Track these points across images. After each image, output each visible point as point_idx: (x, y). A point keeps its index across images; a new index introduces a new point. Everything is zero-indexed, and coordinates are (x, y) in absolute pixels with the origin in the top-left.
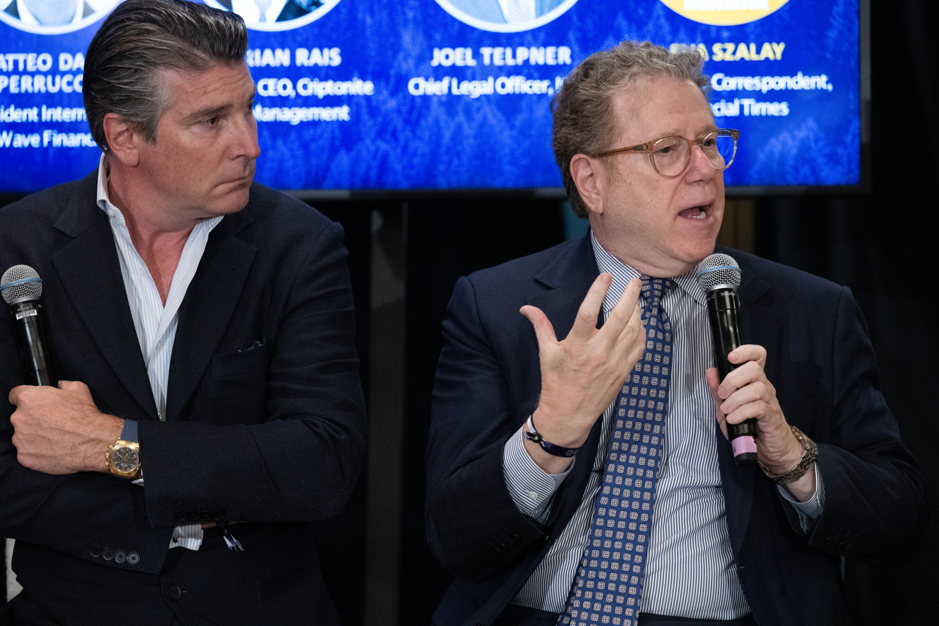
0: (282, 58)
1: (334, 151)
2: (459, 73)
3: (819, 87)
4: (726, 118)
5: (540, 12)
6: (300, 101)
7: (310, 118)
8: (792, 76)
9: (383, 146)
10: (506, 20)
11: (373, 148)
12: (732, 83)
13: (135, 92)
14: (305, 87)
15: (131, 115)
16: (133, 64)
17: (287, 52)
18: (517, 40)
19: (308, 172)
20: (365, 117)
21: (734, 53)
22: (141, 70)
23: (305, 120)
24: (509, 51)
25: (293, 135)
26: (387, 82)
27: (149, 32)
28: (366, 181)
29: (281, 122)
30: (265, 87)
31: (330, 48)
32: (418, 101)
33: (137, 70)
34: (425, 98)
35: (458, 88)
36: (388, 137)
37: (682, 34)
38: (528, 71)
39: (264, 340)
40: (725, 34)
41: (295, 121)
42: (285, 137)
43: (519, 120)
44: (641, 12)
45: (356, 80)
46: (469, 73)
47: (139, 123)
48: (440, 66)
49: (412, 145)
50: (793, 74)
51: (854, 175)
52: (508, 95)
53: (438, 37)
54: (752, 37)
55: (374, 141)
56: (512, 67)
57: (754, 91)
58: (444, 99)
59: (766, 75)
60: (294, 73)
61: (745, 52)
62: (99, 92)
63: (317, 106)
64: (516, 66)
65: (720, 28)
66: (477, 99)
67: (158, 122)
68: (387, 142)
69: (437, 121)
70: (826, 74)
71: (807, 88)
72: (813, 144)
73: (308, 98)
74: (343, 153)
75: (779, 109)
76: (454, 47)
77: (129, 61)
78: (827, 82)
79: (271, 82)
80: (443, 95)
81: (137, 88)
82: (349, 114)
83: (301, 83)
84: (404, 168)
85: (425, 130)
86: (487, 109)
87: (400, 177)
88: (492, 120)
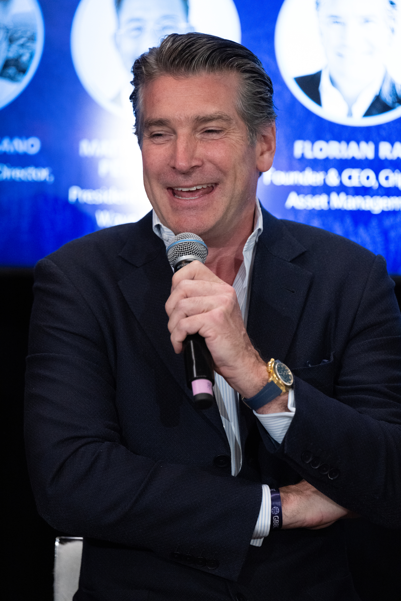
0: (366, 150)
6: (382, 191)
7: (391, 208)
14: (387, 178)
17: (372, 145)
23: (386, 210)
29: (364, 211)
30: (350, 178)
41: (377, 210)
42: (366, 224)
60: (377, 164)
63: (398, 196)
73: (389, 188)
79: (355, 173)
83: (383, 174)
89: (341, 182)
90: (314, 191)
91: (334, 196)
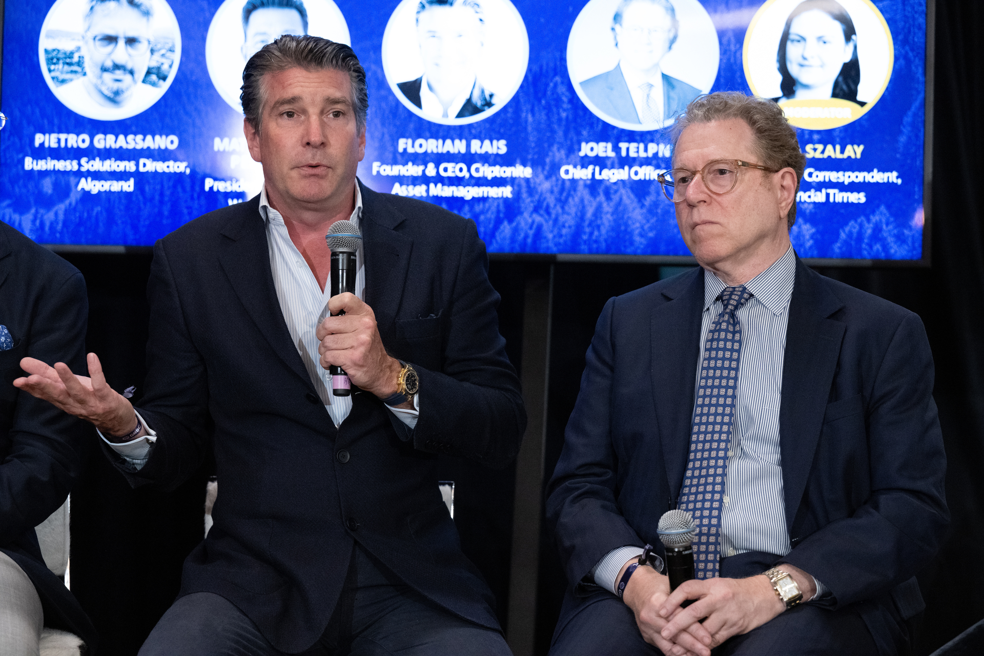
0: (459, 146)
1: (498, 222)
2: (600, 162)
3: (890, 181)
4: (814, 203)
6: (473, 181)
7: (480, 195)
8: (869, 172)
9: (538, 219)
10: (641, 122)
11: (530, 221)
12: (820, 176)
14: (477, 170)
17: (464, 142)
18: (649, 137)
20: (524, 195)
21: (823, 152)
23: (476, 196)
24: (642, 146)
25: (466, 208)
26: (543, 169)
28: (523, 246)
29: (457, 197)
30: (446, 170)
31: (498, 140)
32: (568, 184)
34: (574, 181)
35: (600, 174)
36: (542, 212)
38: (657, 162)
40: (816, 137)
41: (468, 197)
43: (648, 201)
45: (518, 166)
46: (609, 163)
48: (586, 156)
49: (562, 219)
50: (870, 170)
51: (917, 253)
52: (640, 180)
53: (585, 133)
54: (838, 140)
55: (531, 215)
56: (644, 158)
57: (838, 183)
58: (589, 182)
59: (848, 170)
60: (469, 159)
61: (831, 152)
63: (487, 186)
64: (647, 158)
65: (812, 132)
66: (615, 183)
68: (541, 216)
69: (582, 200)
70: (896, 171)
71: (881, 181)
72: (884, 227)
73: (479, 178)
74: (506, 223)
75: (858, 198)
76: (597, 142)
78: (897, 178)
79: (450, 166)
80: (587, 179)
82: (512, 192)
83: (474, 167)
84: (554, 237)
85: (572, 207)
86: (623, 191)
87: (551, 244)
88: (626, 200)
89: (438, 172)
90: (414, 181)
91: (432, 185)
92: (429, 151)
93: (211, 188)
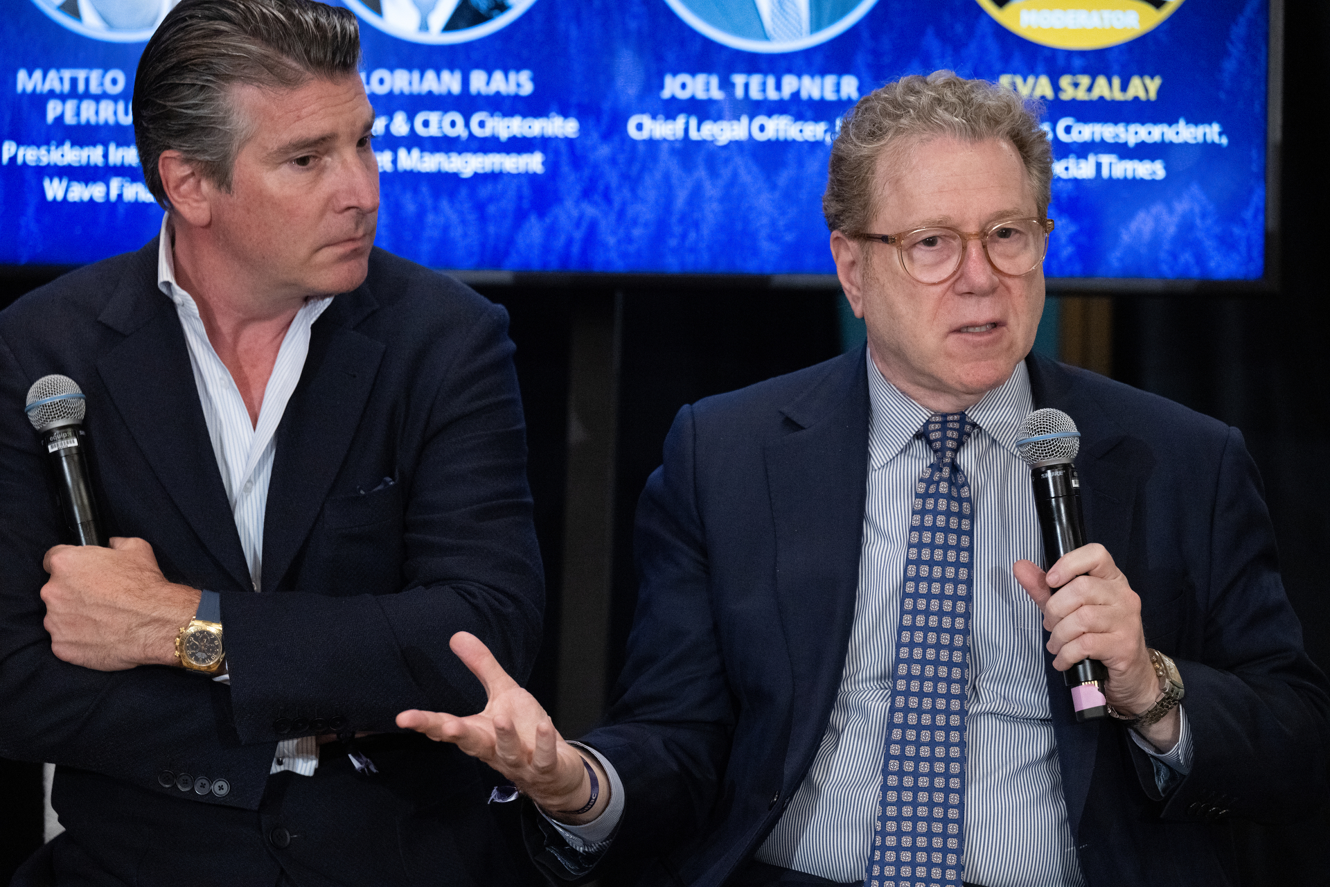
0: (450, 82)
1: (520, 216)
2: (701, 109)
3: (1209, 140)
4: (1076, 181)
5: (816, 25)
6: (474, 145)
7: (488, 169)
8: (1170, 124)
9: (590, 211)
10: (768, 35)
11: (575, 213)
12: (1085, 132)
13: (201, 118)
14: (482, 124)
15: (197, 151)
16: (197, 79)
17: (458, 76)
18: (783, 64)
19: (483, 245)
20: (565, 168)
21: (1090, 89)
22: (209, 87)
23: (480, 171)
24: (771, 81)
25: (464, 192)
26: (598, 120)
27: (218, 33)
28: (565, 259)
29: (447, 173)
30: (426, 124)
31: (518, 70)
32: (641, 148)
33: (203, 86)
34: (652, 143)
35: (699, 130)
36: (597, 198)
37: (1017, 61)
38: (798, 108)
39: (397, 474)
40: (1077, 62)
41: (467, 173)
42: (452, 196)
43: (784, 178)
44: (959, 28)
45: (554, 117)
46: (714, 110)
47: (207, 162)
48: (673, 98)
49: (631, 211)
50: (1172, 121)
51: (1255, 268)
52: (769, 141)
53: (671, 57)
54: (1116, 67)
55: (577, 202)
56: (775, 102)
57: (1116, 144)
58: (677, 145)
59: (1134, 122)
60: (466, 103)
61: (1104, 89)
62: (153, 120)
63: (499, 151)
64: (781, 101)
65: (1070, 54)
66: (725, 147)
67: (234, 160)
68: (595, 204)
69: (667, 177)
70: (1219, 122)
71: (1192, 141)
72: (1198, 222)
73: (485, 140)
74: (533, 218)
75: (1151, 170)
76: (693, 72)
77: (193, 75)
78: (1220, 134)
79: (434, 117)
80: (676, 140)
81: (202, 112)
82: (543, 163)
83: (475, 119)
84: (619, 242)
85: (650, 191)
86: (739, 161)
87: (613, 255)
88: (745, 177)
89: (412, 129)
91: (402, 153)
92: (397, 91)
93: (13, 159)
